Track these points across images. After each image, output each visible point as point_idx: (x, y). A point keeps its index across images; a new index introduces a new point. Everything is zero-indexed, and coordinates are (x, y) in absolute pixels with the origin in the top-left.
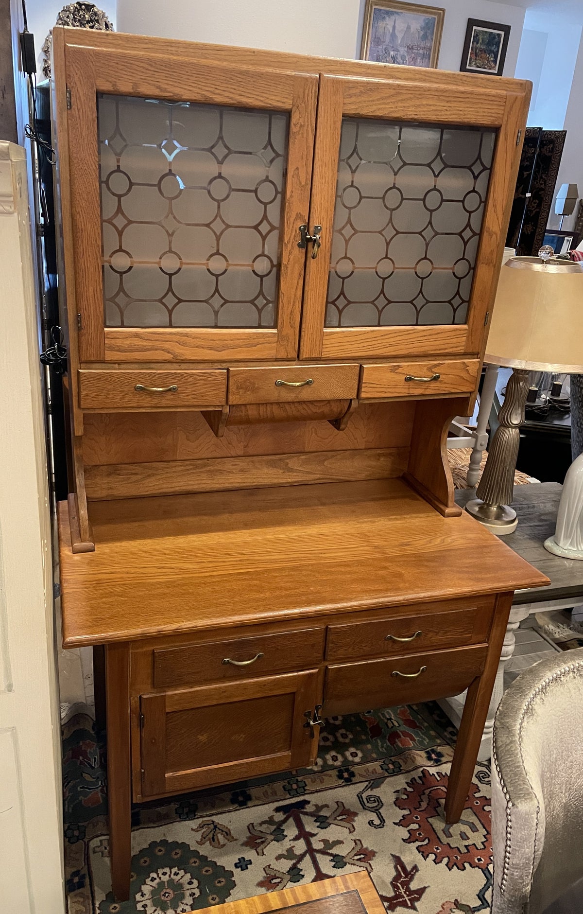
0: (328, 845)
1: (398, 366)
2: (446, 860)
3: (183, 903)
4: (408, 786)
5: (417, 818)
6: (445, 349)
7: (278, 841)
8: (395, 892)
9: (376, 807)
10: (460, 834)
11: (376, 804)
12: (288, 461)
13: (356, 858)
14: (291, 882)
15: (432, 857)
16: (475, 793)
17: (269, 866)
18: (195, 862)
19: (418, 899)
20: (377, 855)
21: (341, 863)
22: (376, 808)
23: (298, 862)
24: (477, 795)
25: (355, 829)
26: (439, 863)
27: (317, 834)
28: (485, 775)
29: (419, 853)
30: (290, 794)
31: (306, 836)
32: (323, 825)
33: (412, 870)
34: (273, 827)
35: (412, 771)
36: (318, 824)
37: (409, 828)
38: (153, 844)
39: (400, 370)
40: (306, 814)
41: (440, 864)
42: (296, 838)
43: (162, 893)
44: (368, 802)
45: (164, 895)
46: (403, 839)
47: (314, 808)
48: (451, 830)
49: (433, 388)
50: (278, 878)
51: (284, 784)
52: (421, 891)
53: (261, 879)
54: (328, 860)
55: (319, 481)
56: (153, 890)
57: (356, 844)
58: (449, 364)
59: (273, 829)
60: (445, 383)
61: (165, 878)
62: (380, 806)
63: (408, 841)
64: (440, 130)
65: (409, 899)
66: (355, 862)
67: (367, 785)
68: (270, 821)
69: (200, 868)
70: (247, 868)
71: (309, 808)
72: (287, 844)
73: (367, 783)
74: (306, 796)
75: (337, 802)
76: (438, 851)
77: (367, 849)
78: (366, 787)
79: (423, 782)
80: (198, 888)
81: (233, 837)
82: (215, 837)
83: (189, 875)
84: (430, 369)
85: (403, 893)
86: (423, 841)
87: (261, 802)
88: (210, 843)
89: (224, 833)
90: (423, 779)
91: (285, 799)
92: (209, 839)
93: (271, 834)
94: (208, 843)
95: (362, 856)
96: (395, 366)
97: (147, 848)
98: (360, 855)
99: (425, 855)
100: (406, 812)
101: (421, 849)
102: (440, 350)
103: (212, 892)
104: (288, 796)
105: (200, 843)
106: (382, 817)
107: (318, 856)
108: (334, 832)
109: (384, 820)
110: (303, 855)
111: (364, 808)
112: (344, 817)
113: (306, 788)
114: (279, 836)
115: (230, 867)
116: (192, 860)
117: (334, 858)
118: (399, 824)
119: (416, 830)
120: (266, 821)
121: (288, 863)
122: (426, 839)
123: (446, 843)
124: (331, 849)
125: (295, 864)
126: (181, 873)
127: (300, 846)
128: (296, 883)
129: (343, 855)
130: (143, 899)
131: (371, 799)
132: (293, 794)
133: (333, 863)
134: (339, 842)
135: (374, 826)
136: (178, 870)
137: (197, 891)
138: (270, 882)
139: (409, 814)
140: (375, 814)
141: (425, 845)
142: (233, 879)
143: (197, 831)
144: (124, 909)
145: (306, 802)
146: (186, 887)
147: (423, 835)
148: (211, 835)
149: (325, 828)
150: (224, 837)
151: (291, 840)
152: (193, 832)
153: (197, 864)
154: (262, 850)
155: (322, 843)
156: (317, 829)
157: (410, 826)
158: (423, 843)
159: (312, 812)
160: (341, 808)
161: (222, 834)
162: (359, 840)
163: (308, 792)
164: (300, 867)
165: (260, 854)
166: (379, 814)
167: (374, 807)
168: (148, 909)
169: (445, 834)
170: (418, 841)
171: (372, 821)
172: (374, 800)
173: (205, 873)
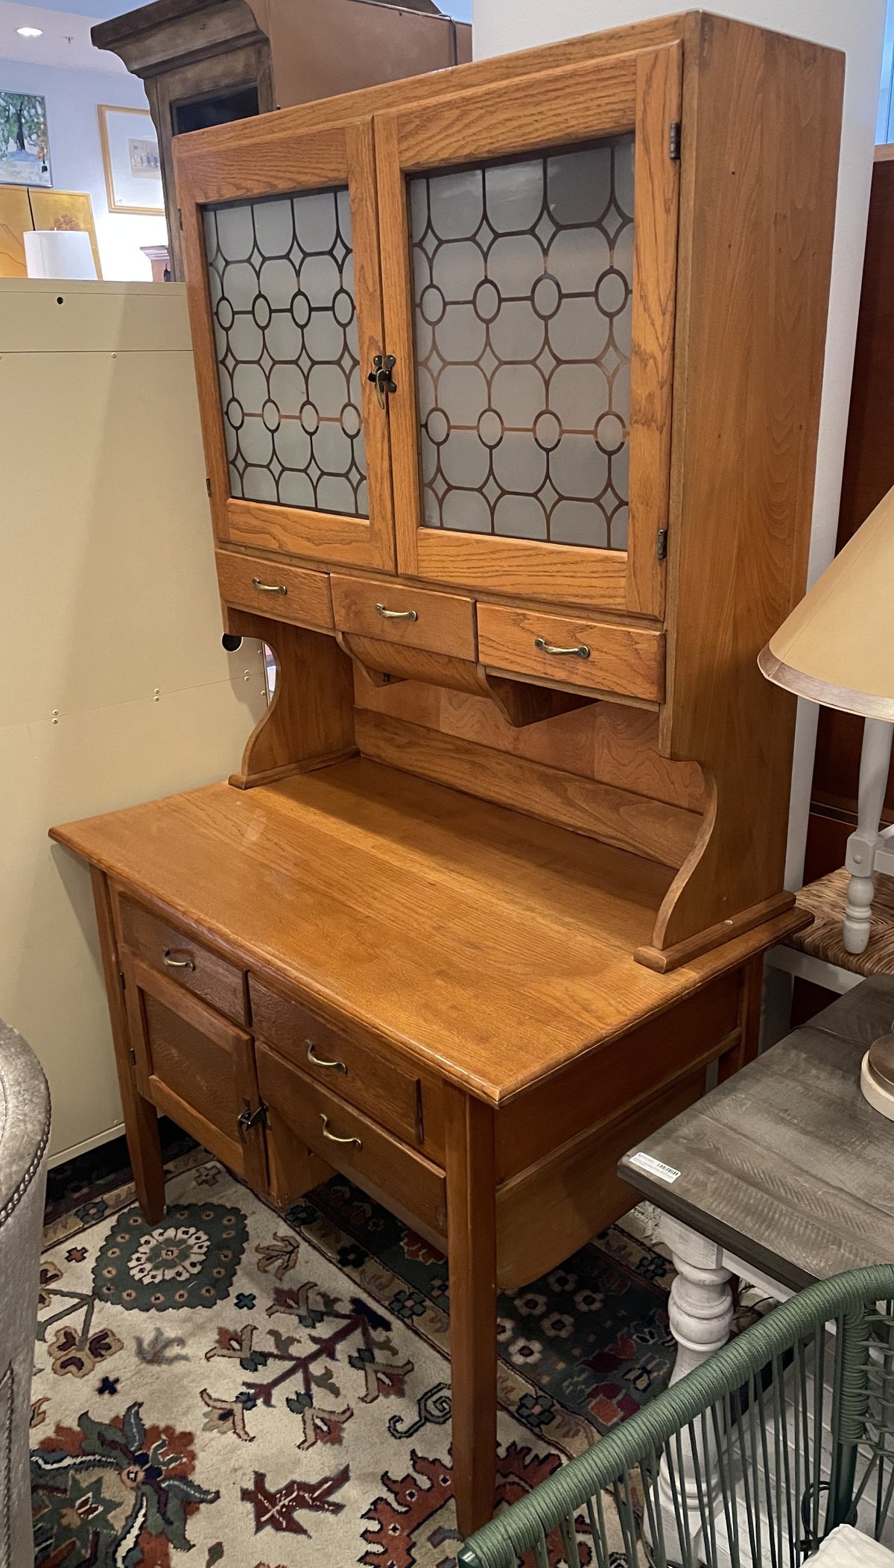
0: (326, 1381)
1: (524, 615)
2: (377, 1548)
3: (164, 1271)
4: (508, 1450)
5: (445, 1480)
6: (591, 597)
7: (300, 1322)
8: (280, 1492)
9: (432, 1415)
10: (447, 1558)
11: (436, 1413)
12: (566, 784)
13: (318, 1422)
14: (241, 1361)
15: (374, 1526)
16: (565, 1562)
17: (255, 1328)
18: (226, 1257)
19: (278, 1528)
20: (336, 1446)
21: (300, 1406)
22: (429, 1416)
23: (276, 1357)
25: (371, 1402)
26: (366, 1540)
27: (337, 1360)
29: (372, 1504)
30: (390, 1304)
31: (327, 1348)
32: (356, 1362)
33: (330, 1504)
34: (322, 1308)
35: (545, 1442)
36: (356, 1354)
37: (415, 1475)
38: (235, 1211)
39: (526, 624)
40: (365, 1334)
41: (364, 1542)
42: (314, 1340)
43: (171, 1249)
44: (435, 1402)
45: (168, 1251)
46: (387, 1472)
47: (382, 1339)
48: (447, 1542)
49: (583, 674)
50: (240, 1344)
51: (406, 1290)
52: (297, 1529)
53: (231, 1329)
54: (296, 1389)
55: (615, 841)
56: (171, 1239)
57: (344, 1412)
58: (602, 628)
59: (319, 1309)
60: (601, 669)
61: (192, 1241)
62: (437, 1420)
63: (388, 1482)
64: (541, 161)
65: (273, 1516)
66: (309, 1423)
68: (330, 1301)
69: (220, 1264)
70: (241, 1308)
71: (378, 1334)
72: (303, 1333)
74: (400, 1323)
75: (409, 1362)
76: (390, 1532)
77: (342, 1430)
79: (529, 1464)
80: (191, 1275)
81: (283, 1274)
82: (274, 1259)
83: (204, 1257)
84: (574, 632)
85: (281, 1504)
86: (399, 1504)
88: (263, 1258)
89: (286, 1264)
90: (536, 1463)
91: (378, 1302)
92: (268, 1255)
93: (308, 1309)
94: (261, 1256)
95: (325, 1428)
96: (518, 615)
97: (226, 1208)
98: (326, 1424)
99: (371, 1514)
100: (447, 1461)
101: (380, 1506)
102: (585, 596)
103: (190, 1292)
104: (387, 1304)
105: (258, 1249)
106: (416, 1430)
107: (299, 1376)
108: (351, 1381)
109: (411, 1435)
110: (291, 1358)
111: (419, 1401)
112: (387, 1381)
113: (414, 1317)
114: (311, 1319)
115: (234, 1292)
116: (227, 1252)
117: (304, 1394)
118: (415, 1458)
119: (417, 1486)
120: (329, 1297)
121: (268, 1345)
122: (406, 1506)
123: (413, 1540)
124: (319, 1386)
125: (271, 1355)
126: (204, 1250)
127: (304, 1348)
128: (240, 1367)
129: (315, 1404)
130: (156, 1236)
131: (444, 1404)
132: (393, 1306)
133: (294, 1397)
134: (335, 1391)
135: (392, 1425)
136: (207, 1247)
137: (185, 1276)
138: (230, 1340)
139: (445, 1466)
140: (417, 1419)
141: (393, 1508)
142: (218, 1301)
143: (274, 1239)
144: (138, 1228)
145: (387, 1326)
146: (187, 1264)
147: (413, 1500)
148: (276, 1253)
149: (353, 1366)
150: (279, 1267)
151: (309, 1335)
152: (271, 1236)
153: (223, 1259)
154: (277, 1311)
155: (323, 1371)
156: (346, 1356)
157: (420, 1476)
158: (395, 1505)
159: (373, 1340)
160: (401, 1372)
161: (283, 1263)
162: (352, 1414)
163: (409, 1322)
164: (270, 1361)
165: (270, 1312)
166: (420, 1424)
167: (430, 1413)
168: (144, 1246)
169: (434, 1533)
170: (395, 1497)
171: (400, 1419)
172: (444, 1409)
173: (215, 1271)
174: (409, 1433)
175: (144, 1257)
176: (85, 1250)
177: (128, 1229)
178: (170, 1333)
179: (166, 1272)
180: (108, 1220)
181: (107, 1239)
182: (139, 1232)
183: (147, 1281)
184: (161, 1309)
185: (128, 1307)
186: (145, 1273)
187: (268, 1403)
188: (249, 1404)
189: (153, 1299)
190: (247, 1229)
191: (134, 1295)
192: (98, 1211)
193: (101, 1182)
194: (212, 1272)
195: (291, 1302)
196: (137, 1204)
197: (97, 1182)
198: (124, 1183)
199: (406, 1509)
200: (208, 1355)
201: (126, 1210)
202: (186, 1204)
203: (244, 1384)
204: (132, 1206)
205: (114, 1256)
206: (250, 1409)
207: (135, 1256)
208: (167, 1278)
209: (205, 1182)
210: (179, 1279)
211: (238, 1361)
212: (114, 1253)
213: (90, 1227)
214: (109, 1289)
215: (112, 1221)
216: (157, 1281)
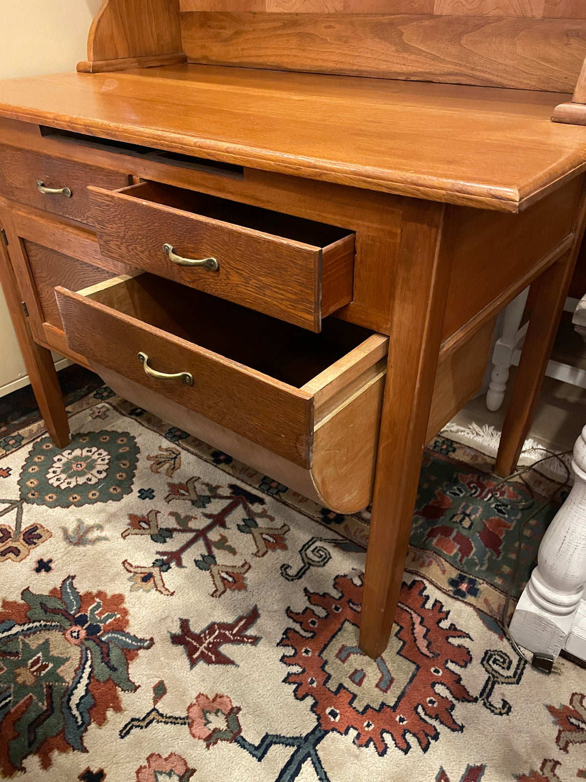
0: (222, 543)
2: (296, 669)
3: (76, 478)
5: (337, 608)
7: (193, 504)
8: (203, 632)
9: (314, 561)
10: (356, 670)
11: (317, 559)
12: (402, 28)
13: (224, 575)
14: (151, 536)
15: (290, 652)
16: (452, 662)
17: (158, 512)
18: (124, 465)
19: (209, 661)
20: (243, 592)
21: (206, 565)
22: (310, 562)
23: (179, 531)
24: (451, 666)
25: (263, 556)
26: (285, 663)
28: (504, 662)
29: (283, 634)
30: (259, 486)
31: (219, 520)
32: (244, 529)
33: (249, 638)
34: (208, 493)
35: (408, 572)
36: (242, 523)
37: (312, 607)
38: (126, 434)
40: (246, 508)
41: (284, 665)
43: (79, 463)
44: (313, 551)
45: (77, 465)
46: (289, 608)
47: (260, 511)
48: (352, 657)
50: (148, 525)
52: (224, 660)
53: (138, 513)
54: (200, 552)
56: (79, 456)
57: (243, 566)
59: (205, 495)
61: (95, 456)
62: (318, 564)
63: (291, 615)
65: (202, 652)
66: (217, 576)
67: (337, 540)
68: (213, 488)
69: (121, 470)
70: (144, 499)
71: (256, 508)
72: (197, 512)
73: (341, 538)
74: (270, 498)
75: (285, 525)
76: (304, 654)
77: (244, 578)
78: (332, 540)
80: (99, 479)
81: (173, 473)
82: (163, 463)
83: (107, 467)
85: (207, 642)
86: (305, 631)
87: (231, 472)
88: (154, 464)
89: (173, 466)
90: (406, 588)
91: (250, 485)
92: (157, 461)
93: (197, 495)
94: (152, 462)
95: (230, 579)
97: (118, 433)
98: (230, 576)
99: (284, 642)
100: (335, 594)
101: (290, 634)
103: (100, 491)
104: (257, 486)
105: (149, 458)
106: (304, 573)
108: (244, 543)
109: (300, 577)
110: (191, 531)
111: (300, 551)
112: (271, 540)
113: (280, 493)
114: (201, 502)
115: (136, 488)
116: (125, 462)
117: (208, 556)
118: (308, 594)
119: (316, 615)
120: (211, 485)
121: (172, 523)
122: (311, 632)
123: (325, 659)
124: (218, 548)
125: (175, 530)
126: (107, 461)
127: (200, 523)
128: (152, 541)
129: (218, 562)
130: (66, 456)
131: (320, 552)
132: (262, 487)
133: (200, 558)
134: (233, 551)
135: (283, 571)
136: (109, 459)
137: (94, 481)
138: (139, 522)
139: (334, 598)
140: (303, 565)
141: (301, 635)
142: (124, 496)
143: (160, 450)
144: (51, 450)
145: (262, 501)
146: (94, 472)
147: (316, 626)
148: (163, 460)
149: (242, 531)
150: (168, 469)
151: (202, 513)
152: (157, 448)
153: (123, 467)
154: (174, 499)
155: (219, 537)
156: (235, 525)
157: (316, 607)
158: (302, 632)
159: (253, 512)
160: (281, 532)
161: (170, 466)
162: (250, 567)
163: (278, 497)
164: (175, 534)
165: (168, 500)
166: (305, 568)
167: (311, 559)
168: (58, 463)
169: (340, 651)
170: (301, 625)
171: (289, 566)
172: (321, 556)
173: (118, 475)
174: (300, 575)
175: (59, 470)
176: (9, 469)
177: (42, 452)
178: (89, 521)
179: (78, 479)
180: (25, 447)
181: (26, 460)
182: (52, 453)
183: (63, 486)
184: (79, 505)
185: (52, 506)
186: (62, 481)
187: (179, 564)
188: (164, 567)
189: (71, 498)
190: (137, 445)
191: (55, 497)
192: (16, 442)
193: (16, 422)
194: (116, 477)
195: (182, 492)
196: (47, 435)
197: (13, 423)
198: (35, 421)
199: (312, 634)
200: (124, 535)
201: (39, 440)
202: (86, 433)
203: (158, 553)
204: (43, 437)
205: (34, 471)
206: (166, 571)
207: (51, 470)
208: (80, 483)
209: (99, 417)
210: (89, 483)
211: (149, 537)
212: (33, 469)
213: (12, 453)
214: (33, 495)
215: (30, 447)
216: (72, 486)
